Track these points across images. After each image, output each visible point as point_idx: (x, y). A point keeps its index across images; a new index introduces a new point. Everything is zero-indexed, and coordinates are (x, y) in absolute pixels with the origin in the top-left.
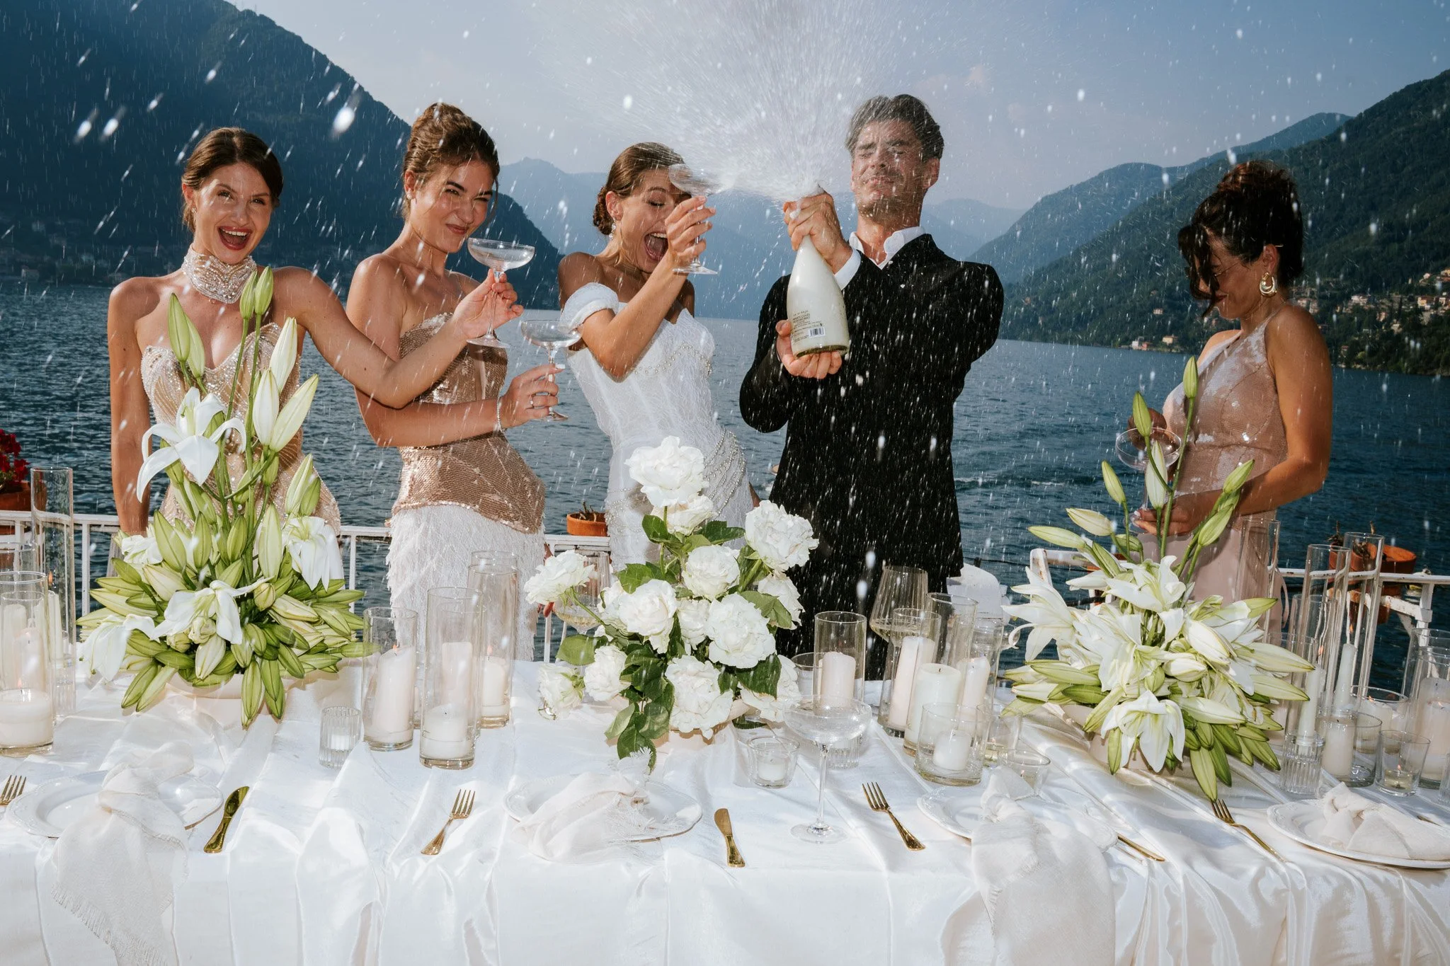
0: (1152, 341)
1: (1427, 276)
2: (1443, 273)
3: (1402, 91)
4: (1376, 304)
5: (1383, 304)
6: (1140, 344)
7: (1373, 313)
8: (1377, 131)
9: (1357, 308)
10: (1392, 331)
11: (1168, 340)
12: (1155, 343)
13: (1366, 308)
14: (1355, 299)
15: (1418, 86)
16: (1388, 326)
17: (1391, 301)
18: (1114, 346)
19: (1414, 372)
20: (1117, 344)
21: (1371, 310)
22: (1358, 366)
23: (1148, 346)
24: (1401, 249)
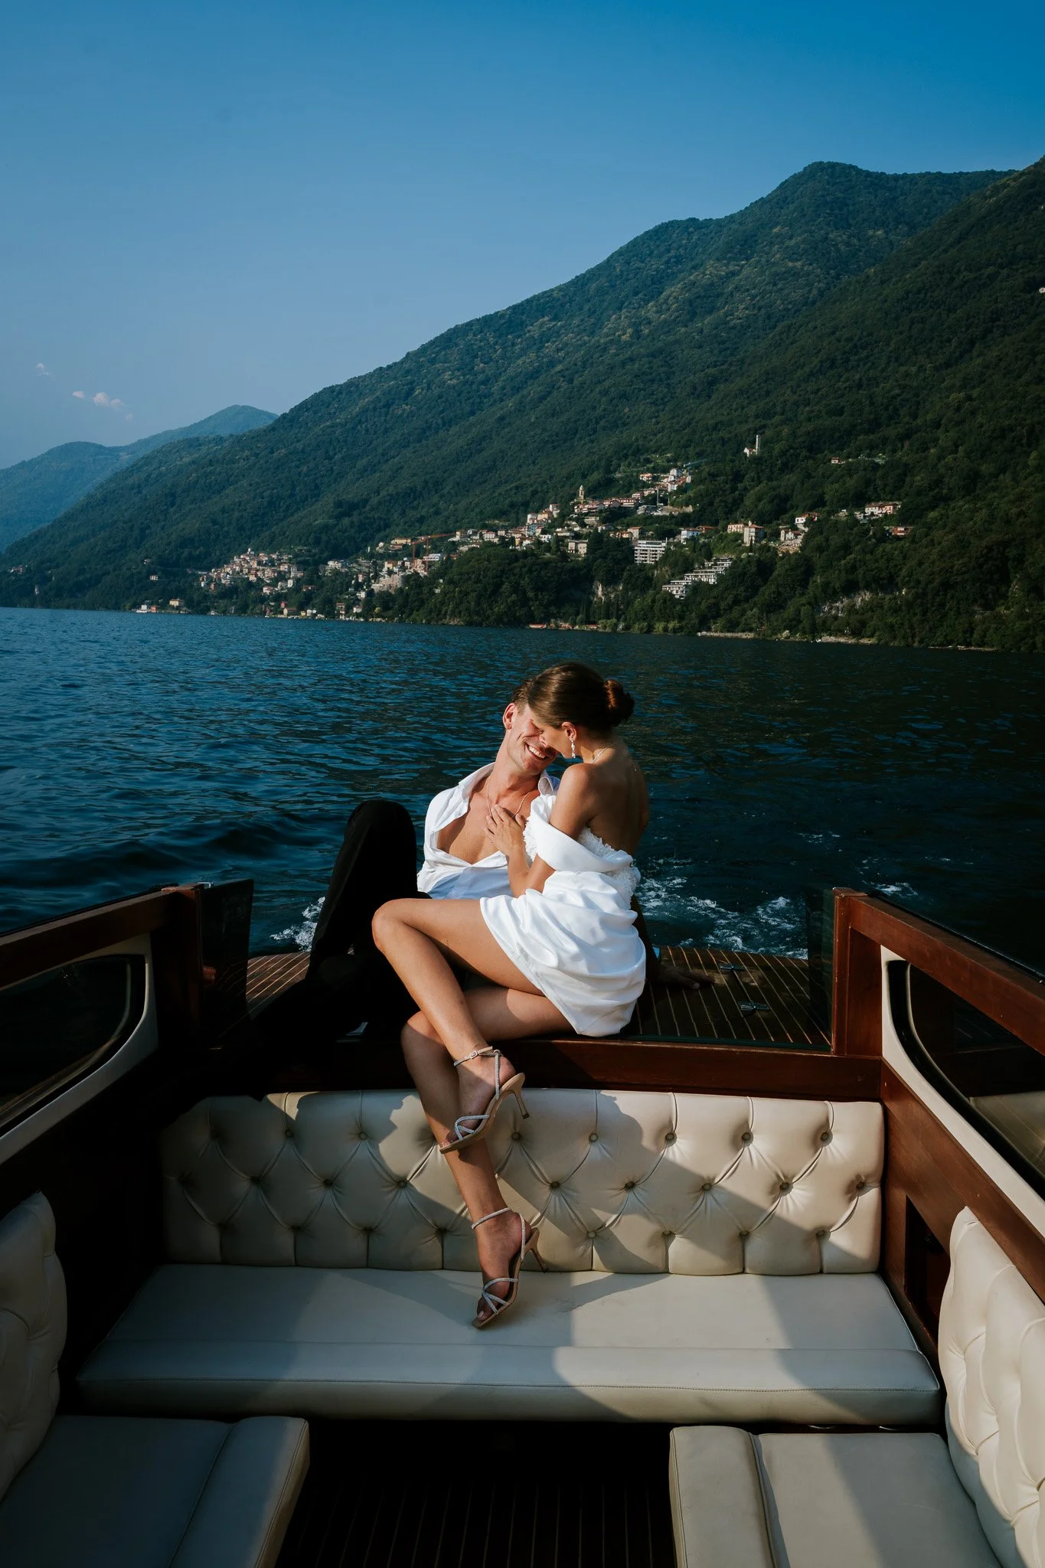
0: (158, 604)
1: (381, 544)
2: (393, 542)
3: (321, 392)
4: (349, 568)
5: (354, 568)
6: (149, 608)
7: (349, 576)
8: (307, 424)
9: (336, 572)
10: (373, 590)
11: (174, 603)
12: (163, 606)
13: (343, 570)
14: (331, 563)
15: (332, 389)
16: (369, 586)
17: (360, 565)
18: (125, 610)
19: (428, 622)
20: (127, 607)
21: (347, 573)
22: (379, 619)
23: (157, 609)
24: (352, 522)
